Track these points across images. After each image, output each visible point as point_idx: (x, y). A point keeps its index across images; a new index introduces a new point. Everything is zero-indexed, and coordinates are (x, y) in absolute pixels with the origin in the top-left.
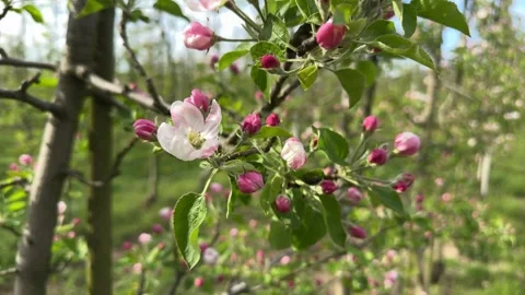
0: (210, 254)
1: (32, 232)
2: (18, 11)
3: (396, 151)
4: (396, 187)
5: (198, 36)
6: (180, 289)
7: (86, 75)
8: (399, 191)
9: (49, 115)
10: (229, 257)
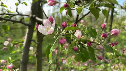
0: (64, 61)
1: (24, 53)
2: (22, 3)
3: (111, 34)
4: (111, 45)
5: (51, 2)
6: (57, 70)
7: (35, 17)
8: (111, 46)
9: (28, 27)
10: (72, 63)
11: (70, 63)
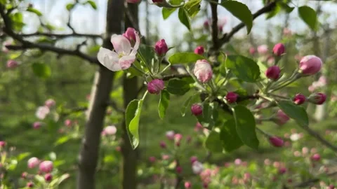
1: (87, 140)
2: (84, 4)
3: (300, 71)
4: (295, 99)
11: (226, 179)
